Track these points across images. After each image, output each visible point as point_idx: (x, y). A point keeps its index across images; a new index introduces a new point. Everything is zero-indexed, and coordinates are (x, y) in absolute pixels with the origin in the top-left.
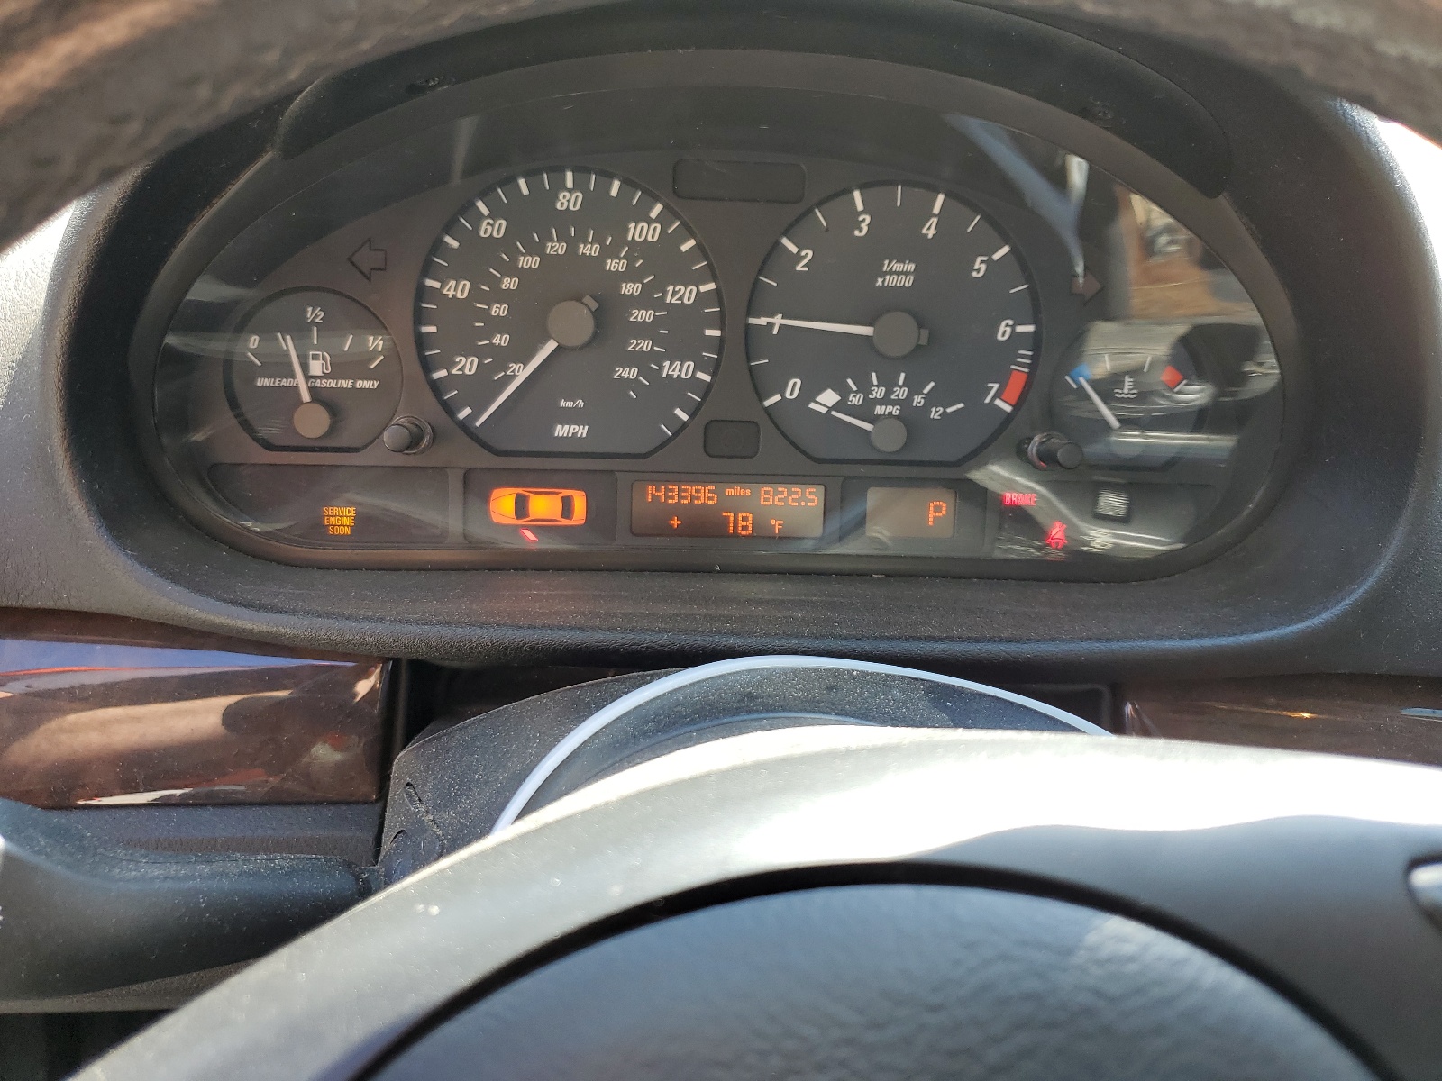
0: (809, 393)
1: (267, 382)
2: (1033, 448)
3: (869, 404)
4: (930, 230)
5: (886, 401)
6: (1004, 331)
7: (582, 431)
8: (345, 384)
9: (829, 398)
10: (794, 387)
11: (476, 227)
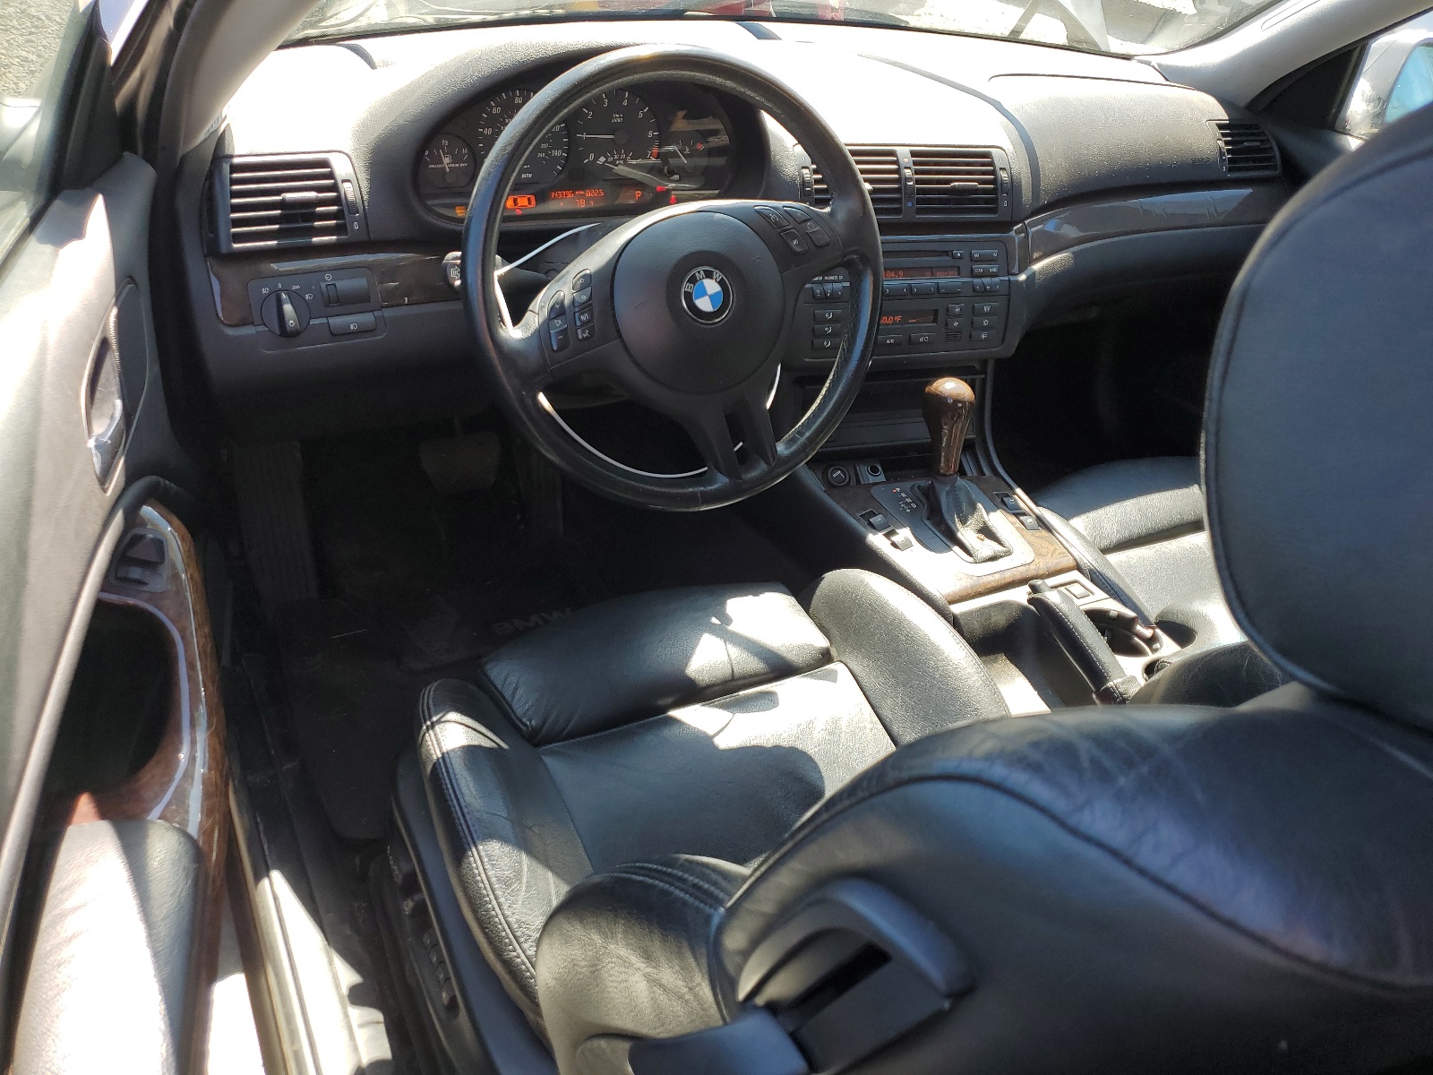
0: (596, 158)
1: (433, 166)
2: (666, 171)
3: (615, 160)
4: (625, 103)
5: (619, 159)
6: (650, 134)
7: (530, 176)
8: (457, 165)
9: (602, 159)
10: (592, 156)
11: (492, 110)
